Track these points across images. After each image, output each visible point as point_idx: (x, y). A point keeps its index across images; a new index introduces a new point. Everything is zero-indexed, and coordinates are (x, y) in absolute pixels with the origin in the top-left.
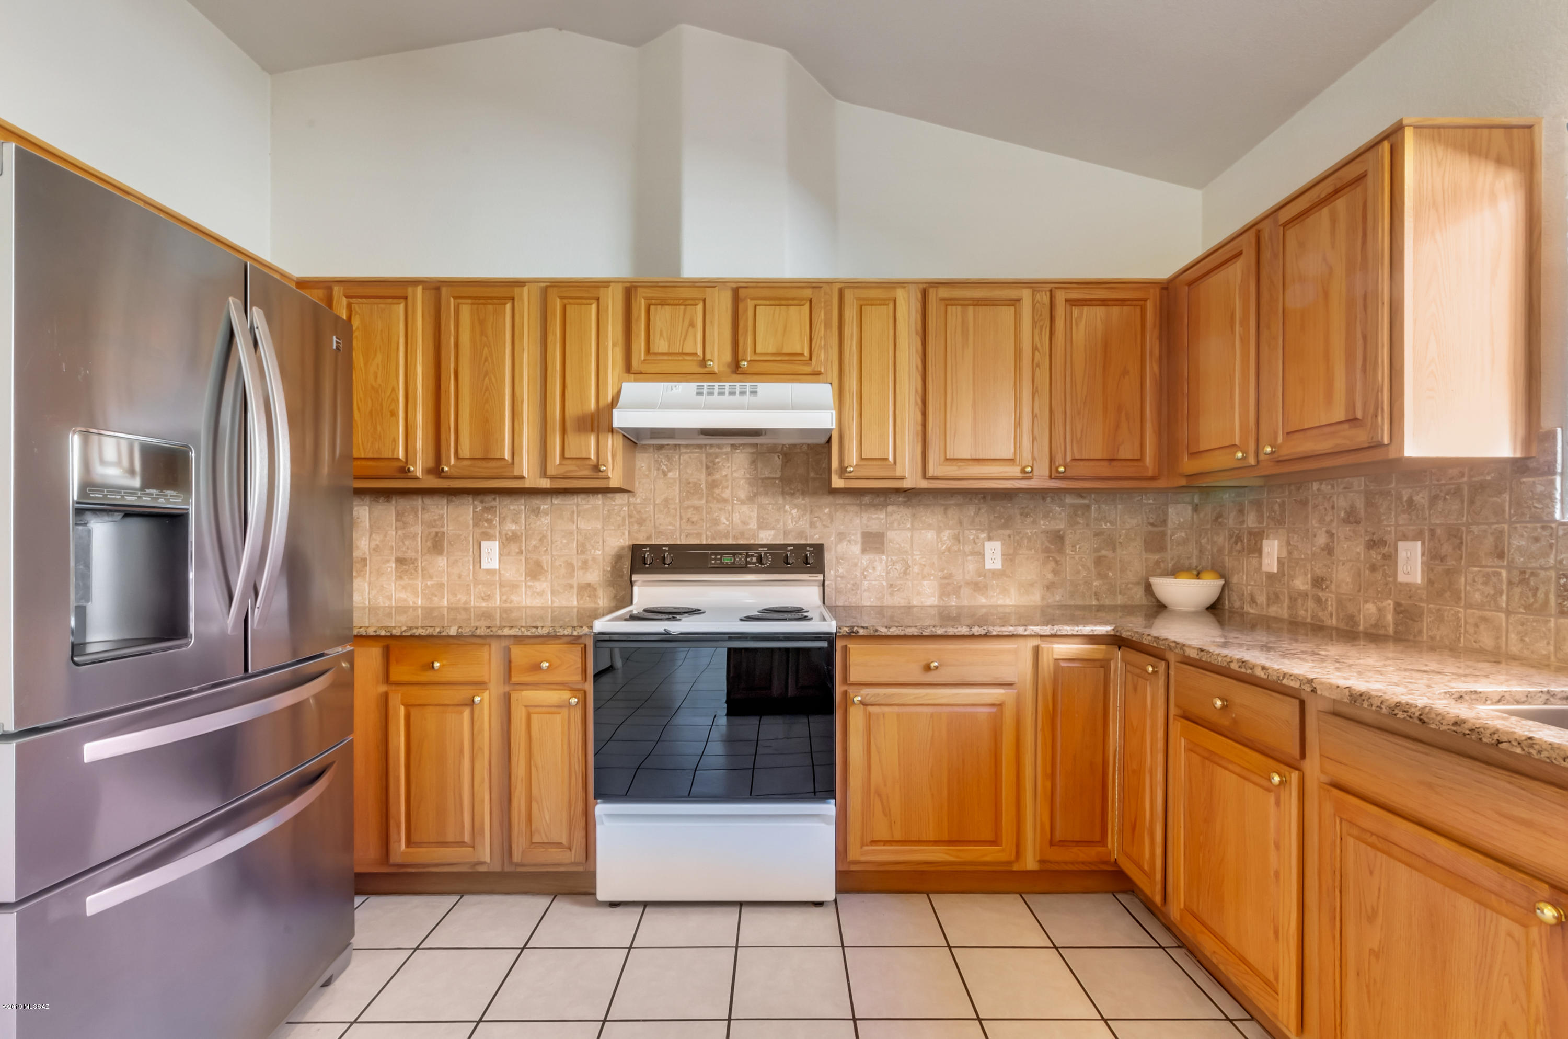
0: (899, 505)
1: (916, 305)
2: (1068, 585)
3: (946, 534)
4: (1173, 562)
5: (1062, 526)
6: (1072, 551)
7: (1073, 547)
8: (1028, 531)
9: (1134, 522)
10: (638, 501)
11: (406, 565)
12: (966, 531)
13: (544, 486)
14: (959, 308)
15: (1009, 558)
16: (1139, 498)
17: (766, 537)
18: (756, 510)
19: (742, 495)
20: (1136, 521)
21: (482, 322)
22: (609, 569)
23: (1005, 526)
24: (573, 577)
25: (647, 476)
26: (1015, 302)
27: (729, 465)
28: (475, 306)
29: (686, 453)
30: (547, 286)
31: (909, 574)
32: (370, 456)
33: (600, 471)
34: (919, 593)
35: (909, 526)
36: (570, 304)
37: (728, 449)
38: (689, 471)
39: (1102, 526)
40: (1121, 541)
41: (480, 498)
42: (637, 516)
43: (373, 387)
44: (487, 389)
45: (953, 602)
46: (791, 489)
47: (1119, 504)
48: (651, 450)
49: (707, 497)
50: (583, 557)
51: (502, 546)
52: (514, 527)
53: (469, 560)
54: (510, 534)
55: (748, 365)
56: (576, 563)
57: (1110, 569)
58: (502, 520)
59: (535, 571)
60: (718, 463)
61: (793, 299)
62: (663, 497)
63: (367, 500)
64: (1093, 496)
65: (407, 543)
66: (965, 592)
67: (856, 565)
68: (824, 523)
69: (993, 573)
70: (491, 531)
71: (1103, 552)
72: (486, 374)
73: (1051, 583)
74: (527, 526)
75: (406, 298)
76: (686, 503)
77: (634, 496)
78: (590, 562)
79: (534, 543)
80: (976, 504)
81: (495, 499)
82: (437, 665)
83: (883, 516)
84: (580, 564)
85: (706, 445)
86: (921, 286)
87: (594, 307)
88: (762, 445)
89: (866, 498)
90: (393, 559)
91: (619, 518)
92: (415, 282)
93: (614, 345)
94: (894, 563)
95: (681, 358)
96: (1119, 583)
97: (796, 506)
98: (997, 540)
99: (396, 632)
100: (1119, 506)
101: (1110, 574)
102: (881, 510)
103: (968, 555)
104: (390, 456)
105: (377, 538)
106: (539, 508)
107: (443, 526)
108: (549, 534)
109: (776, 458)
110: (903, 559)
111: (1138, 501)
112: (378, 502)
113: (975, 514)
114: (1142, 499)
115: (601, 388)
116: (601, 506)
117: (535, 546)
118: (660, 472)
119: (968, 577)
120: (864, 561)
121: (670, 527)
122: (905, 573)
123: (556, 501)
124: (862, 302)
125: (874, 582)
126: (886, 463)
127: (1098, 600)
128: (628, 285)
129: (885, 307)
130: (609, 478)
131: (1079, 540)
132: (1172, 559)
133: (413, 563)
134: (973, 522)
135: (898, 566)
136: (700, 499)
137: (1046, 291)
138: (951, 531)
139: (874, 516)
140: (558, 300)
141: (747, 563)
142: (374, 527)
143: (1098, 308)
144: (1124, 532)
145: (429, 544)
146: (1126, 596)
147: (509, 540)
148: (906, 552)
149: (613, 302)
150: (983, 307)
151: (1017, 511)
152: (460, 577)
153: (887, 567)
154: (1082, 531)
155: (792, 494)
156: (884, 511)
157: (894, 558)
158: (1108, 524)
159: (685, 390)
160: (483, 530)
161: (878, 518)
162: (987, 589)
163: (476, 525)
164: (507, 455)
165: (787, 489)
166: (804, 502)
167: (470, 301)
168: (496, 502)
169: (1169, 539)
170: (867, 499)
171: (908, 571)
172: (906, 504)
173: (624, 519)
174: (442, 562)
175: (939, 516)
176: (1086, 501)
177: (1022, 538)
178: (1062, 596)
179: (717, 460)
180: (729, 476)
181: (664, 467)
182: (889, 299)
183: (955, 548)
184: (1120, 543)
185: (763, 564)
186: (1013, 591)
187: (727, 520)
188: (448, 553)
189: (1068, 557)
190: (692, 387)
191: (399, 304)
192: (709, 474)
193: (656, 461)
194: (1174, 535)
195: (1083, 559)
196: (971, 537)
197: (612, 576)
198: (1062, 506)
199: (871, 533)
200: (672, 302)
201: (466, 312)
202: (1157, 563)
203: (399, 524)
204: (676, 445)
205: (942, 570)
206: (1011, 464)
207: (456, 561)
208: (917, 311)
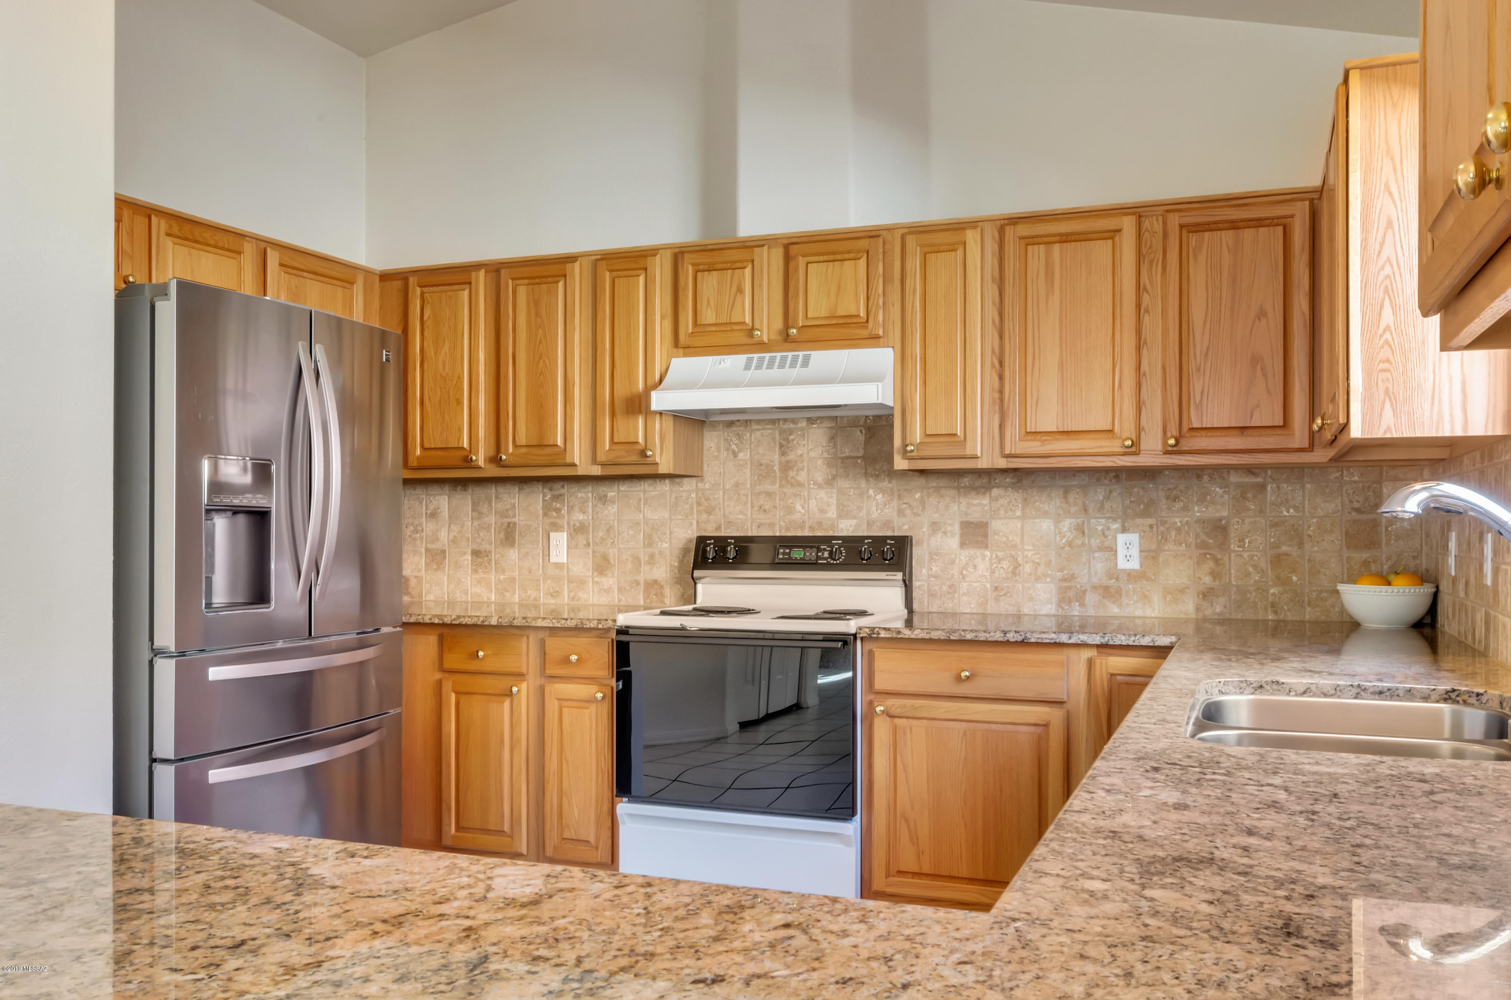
0: (1006, 487)
1: (991, 246)
2: (1233, 593)
3: (1067, 524)
4: (1389, 563)
5: (1225, 514)
6: (1239, 547)
7: (1239, 541)
8: (1177, 520)
9: (1330, 507)
10: (707, 486)
11: (480, 557)
12: (1093, 521)
13: (595, 474)
14: (1042, 247)
15: (1150, 555)
16: (1338, 474)
17: (847, 528)
18: (835, 496)
19: (820, 477)
20: (1333, 505)
21: (537, 303)
22: (676, 564)
23: (1145, 514)
24: (639, 572)
25: (716, 457)
26: (1113, 234)
27: (805, 442)
28: (531, 287)
29: (758, 430)
30: (597, 260)
31: (1019, 574)
32: (439, 446)
33: (647, 456)
34: (1031, 599)
35: (1019, 513)
36: (619, 277)
37: (804, 424)
38: (761, 451)
39: (1282, 512)
40: (1311, 533)
41: (549, 485)
42: (706, 504)
43: (441, 375)
44: (541, 373)
45: (1076, 611)
46: (875, 470)
47: (1309, 483)
48: (721, 427)
49: (781, 481)
50: (649, 550)
51: (571, 537)
52: (581, 517)
53: (539, 554)
54: (578, 525)
55: (798, 332)
56: (644, 558)
57: (1294, 571)
58: (571, 509)
59: (602, 566)
60: (793, 440)
61: (849, 252)
62: (733, 481)
63: (447, 488)
64: (1269, 472)
65: (481, 534)
66: (1091, 598)
67: (953, 562)
68: (914, 511)
69: (1129, 575)
70: (559, 522)
71: (1284, 549)
72: (540, 358)
73: (1208, 588)
74: (595, 517)
75: (470, 283)
76: (759, 488)
77: (702, 481)
78: (657, 556)
79: (601, 535)
80: (1106, 485)
81: (563, 487)
82: (481, 654)
83: (985, 501)
84: (647, 558)
85: (779, 420)
86: (998, 223)
87: (642, 279)
88: (842, 417)
89: (966, 479)
90: (470, 551)
91: (687, 507)
92: (477, 266)
93: (662, 318)
94: (1000, 560)
95: (729, 328)
96: (1307, 590)
97: (882, 491)
98: (1134, 532)
99: (447, 620)
100: (1308, 486)
101: (1295, 578)
102: (984, 494)
103: (1095, 551)
104: (456, 446)
105: (455, 528)
106: (606, 496)
107: (514, 516)
108: (616, 524)
109: (859, 433)
110: (1012, 556)
111: (1336, 478)
112: (456, 490)
113: (1104, 498)
114: (1342, 475)
115: (648, 365)
116: (668, 493)
117: (602, 538)
118: (730, 452)
119: (1095, 580)
120: (962, 558)
121: (741, 516)
122: (1014, 573)
123: (622, 488)
124: (927, 249)
125: (974, 584)
126: (957, 439)
127: (1276, 612)
128: (677, 250)
129: (953, 253)
130: (657, 464)
131: (1249, 532)
132: (1388, 559)
133: (487, 556)
134: (1102, 507)
135: (1005, 564)
136: (773, 483)
137: (1157, 216)
138: (1073, 520)
139: (975, 502)
140: (608, 274)
141: (818, 558)
142: (454, 517)
143: (1223, 232)
144: (1315, 520)
145: (502, 535)
146: (1317, 609)
147: (578, 530)
148: (1015, 546)
149: (661, 269)
150: (1073, 243)
151: (1162, 494)
152: (530, 572)
153: (991, 565)
154: (1253, 520)
155: (877, 477)
156: (988, 495)
157: (1000, 554)
158: (1292, 510)
159: (732, 363)
160: (552, 520)
161: (979, 504)
162: (1121, 596)
163: (545, 514)
164: (560, 442)
165: (870, 470)
166: (890, 485)
167: (526, 281)
168: (565, 490)
169: (1384, 530)
170: (966, 481)
171: (1018, 571)
172: (1015, 486)
173: (692, 508)
174: (513, 554)
175: (1058, 501)
176: (1259, 480)
177: (1168, 529)
178: (1225, 607)
179: (791, 437)
180: (805, 455)
181: (734, 447)
182: (958, 243)
183: (1079, 542)
184: (1310, 536)
185: (834, 560)
186: (1156, 599)
187: (803, 507)
188: (519, 545)
189: (1233, 555)
190: (741, 359)
191: (464, 290)
192: (783, 454)
193: (726, 440)
194: (1391, 525)
195: (1255, 558)
196: (1100, 528)
197: (679, 571)
198: (1225, 486)
199: (972, 523)
200: (720, 266)
201: (522, 291)
202: (1366, 563)
203: (476, 514)
204: (746, 421)
205: (1061, 570)
206: (1110, 436)
207: (527, 554)
208: (993, 255)
